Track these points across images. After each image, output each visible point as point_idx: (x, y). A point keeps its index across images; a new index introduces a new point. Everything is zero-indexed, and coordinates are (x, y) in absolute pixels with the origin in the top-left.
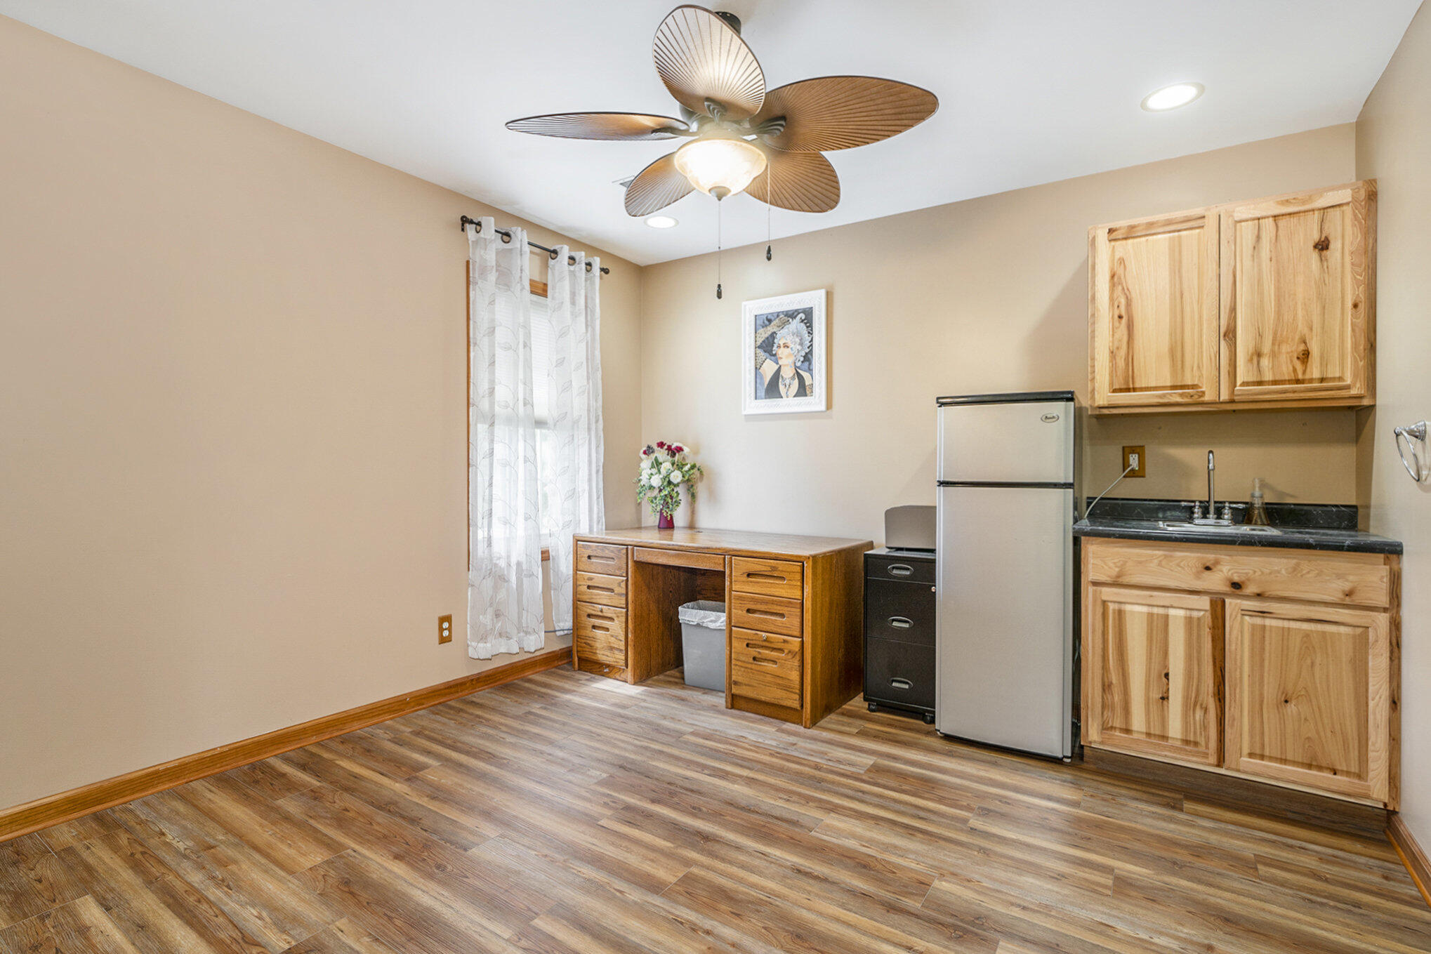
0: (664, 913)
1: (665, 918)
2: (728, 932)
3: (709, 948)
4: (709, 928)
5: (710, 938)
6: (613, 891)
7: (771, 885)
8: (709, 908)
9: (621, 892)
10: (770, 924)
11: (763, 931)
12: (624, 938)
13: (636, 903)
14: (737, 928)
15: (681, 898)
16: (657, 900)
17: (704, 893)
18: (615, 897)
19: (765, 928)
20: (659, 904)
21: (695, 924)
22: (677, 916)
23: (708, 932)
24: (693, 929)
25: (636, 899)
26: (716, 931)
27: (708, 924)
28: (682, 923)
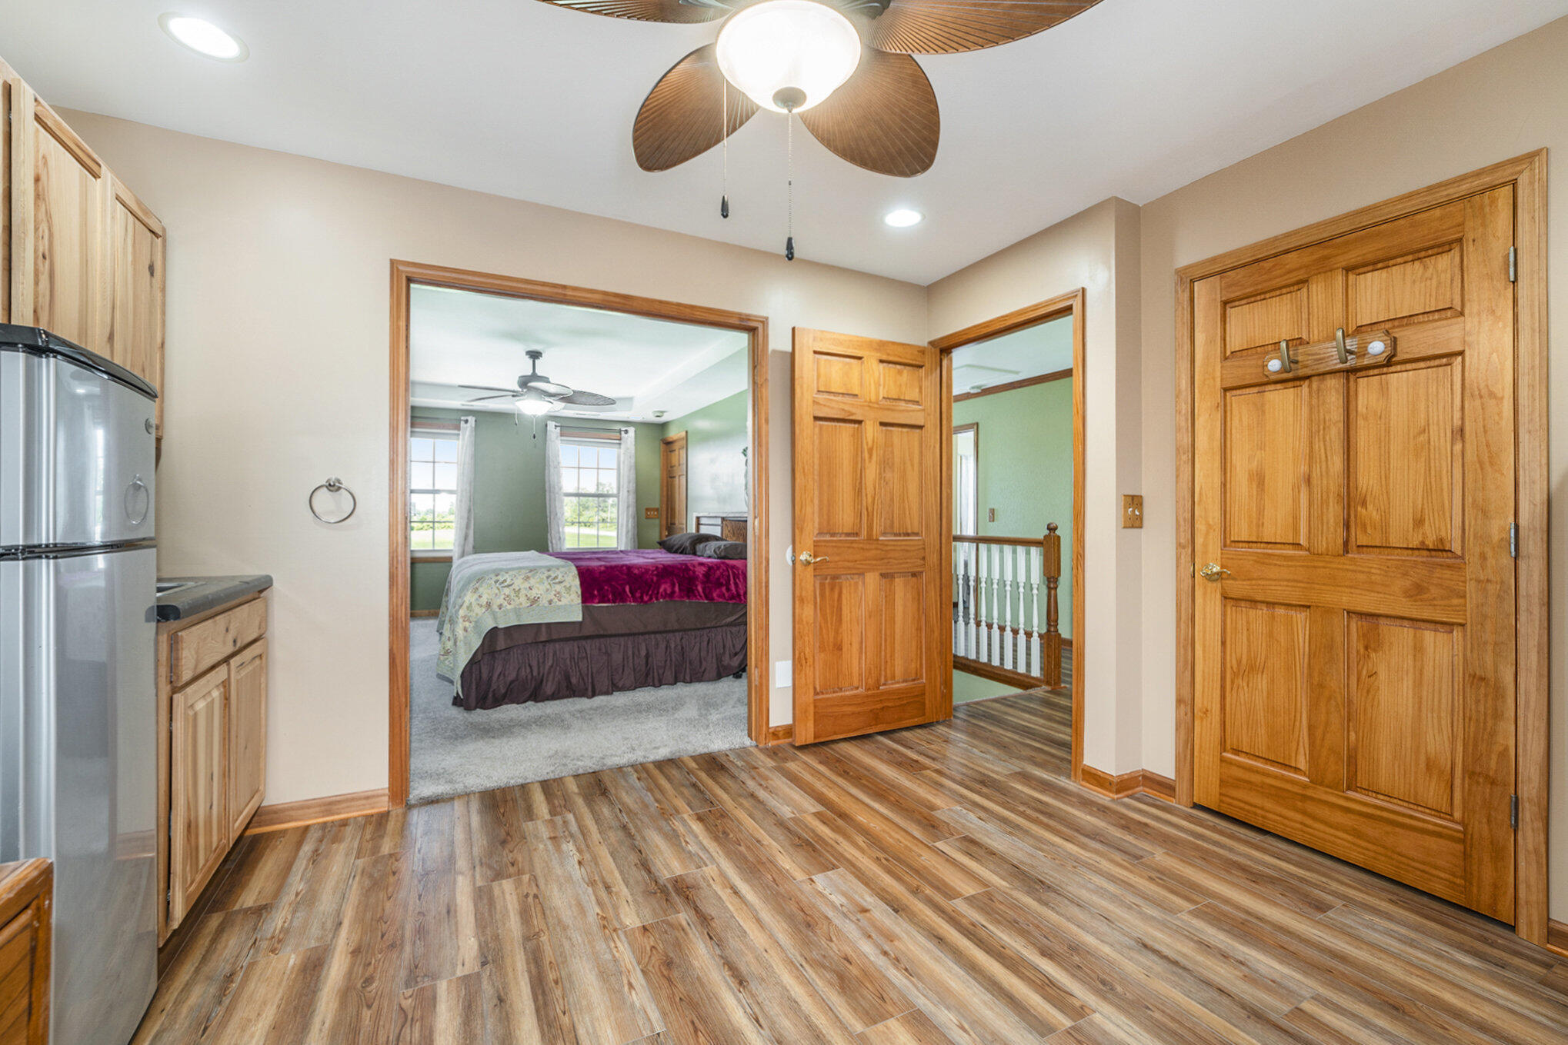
0: (920, 985)
1: (919, 978)
2: (867, 948)
3: (892, 941)
4: (881, 957)
5: (887, 948)
6: (972, 1033)
7: (788, 979)
8: (868, 975)
9: (962, 1028)
10: (823, 942)
11: (834, 939)
12: (969, 974)
13: (948, 1008)
14: (856, 949)
15: (894, 995)
16: (922, 1002)
17: (865, 992)
18: (971, 1024)
19: (831, 940)
20: (923, 998)
21: (894, 964)
22: (907, 978)
23: (885, 953)
24: (898, 961)
25: (946, 1012)
26: (878, 952)
27: (881, 962)
28: (906, 970)
